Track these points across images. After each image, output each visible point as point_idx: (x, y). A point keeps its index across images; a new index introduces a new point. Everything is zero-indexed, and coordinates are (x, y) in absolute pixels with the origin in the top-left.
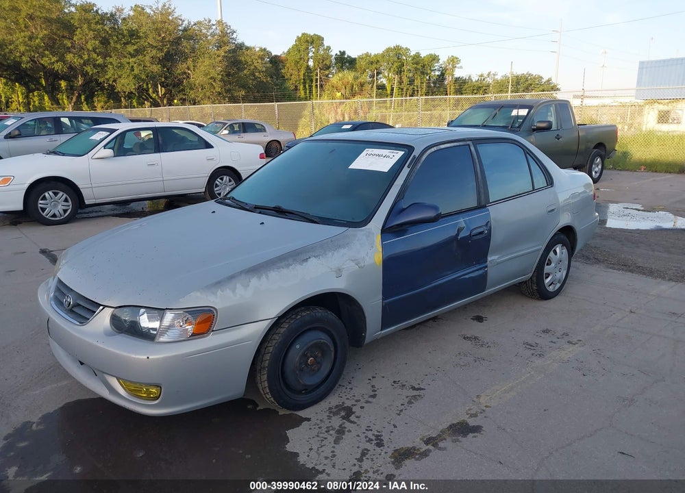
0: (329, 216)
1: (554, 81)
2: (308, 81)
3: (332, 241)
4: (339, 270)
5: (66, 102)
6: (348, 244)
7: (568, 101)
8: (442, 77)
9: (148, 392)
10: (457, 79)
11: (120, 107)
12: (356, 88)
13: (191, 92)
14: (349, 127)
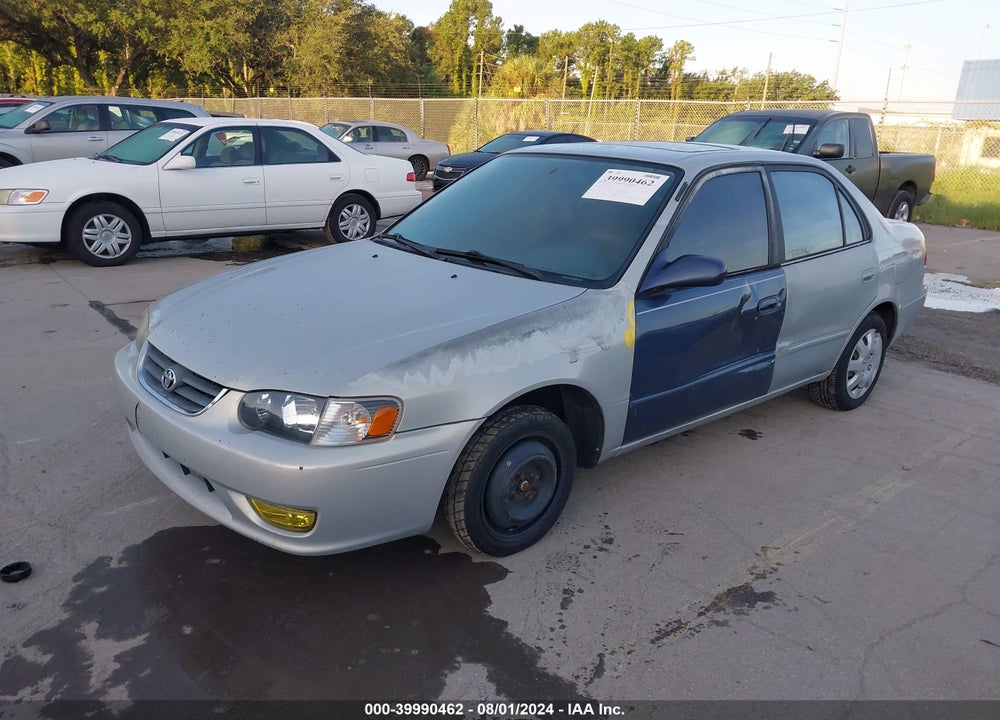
0: (554, 269)
1: (831, 85)
2: (465, 69)
3: (565, 307)
4: (575, 351)
5: (105, 83)
6: (588, 313)
7: (867, 115)
8: (664, 72)
9: (295, 520)
10: (687, 77)
11: (186, 95)
12: (538, 82)
13: (295, 77)
14: (534, 139)
